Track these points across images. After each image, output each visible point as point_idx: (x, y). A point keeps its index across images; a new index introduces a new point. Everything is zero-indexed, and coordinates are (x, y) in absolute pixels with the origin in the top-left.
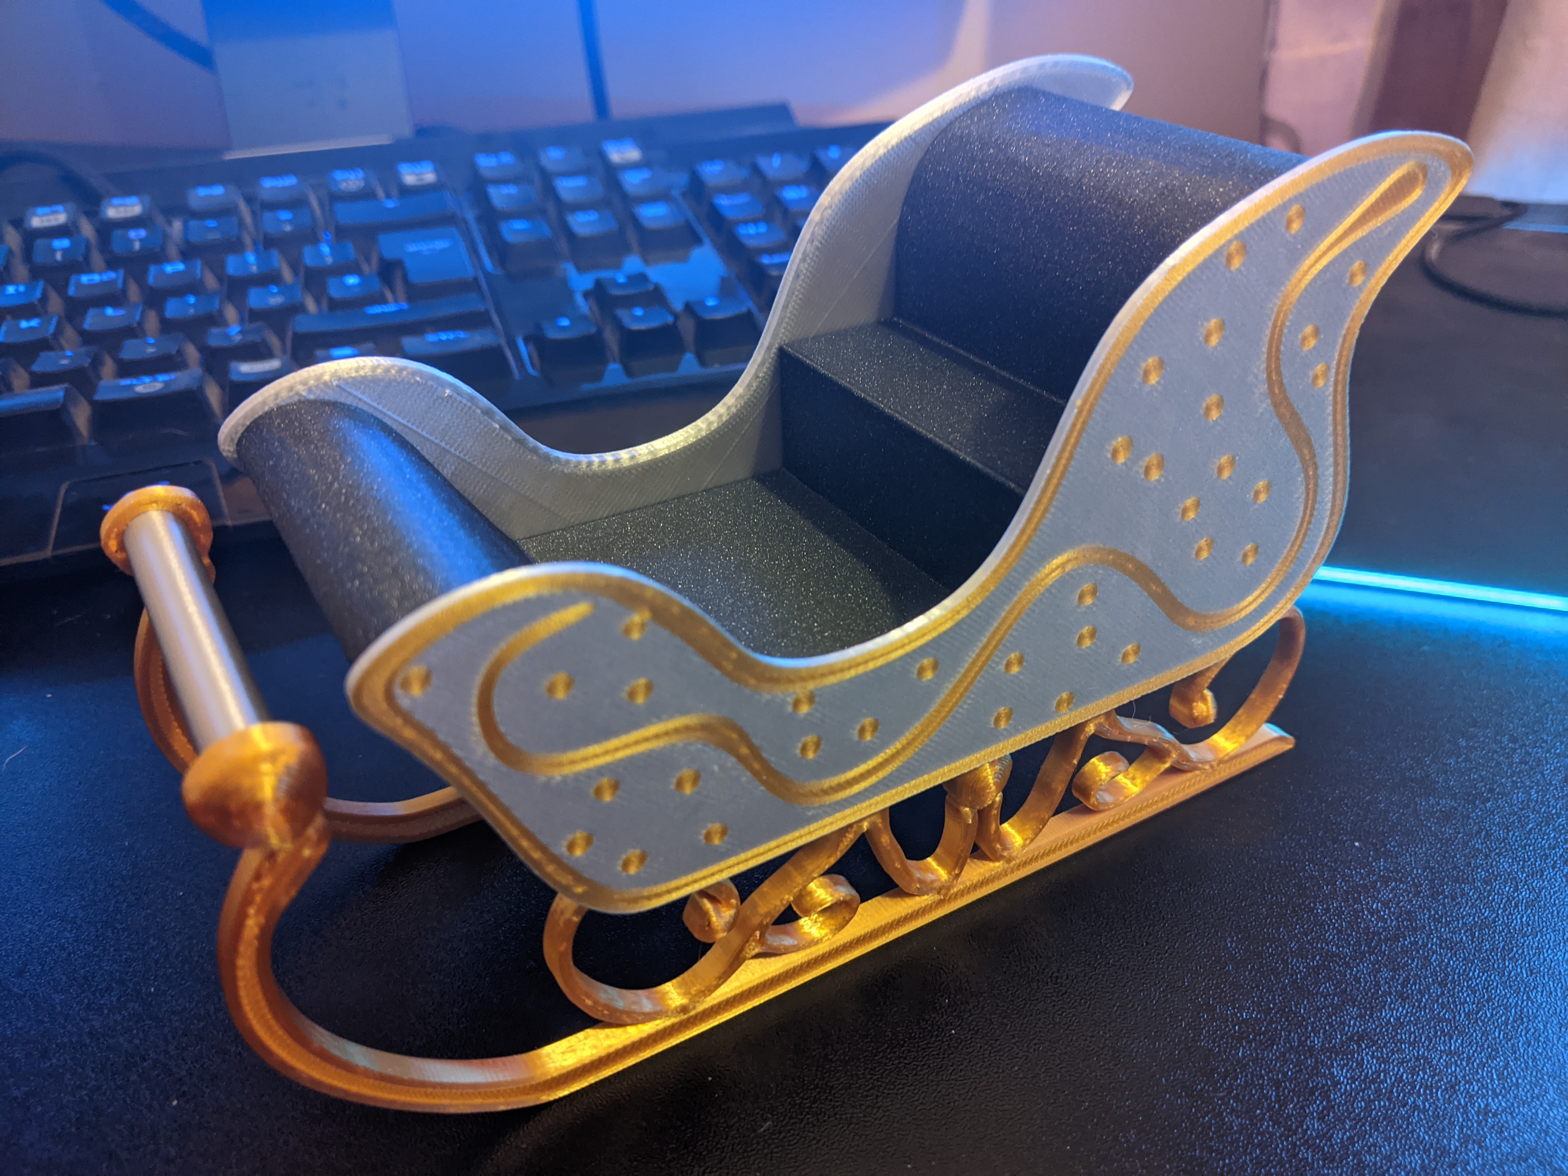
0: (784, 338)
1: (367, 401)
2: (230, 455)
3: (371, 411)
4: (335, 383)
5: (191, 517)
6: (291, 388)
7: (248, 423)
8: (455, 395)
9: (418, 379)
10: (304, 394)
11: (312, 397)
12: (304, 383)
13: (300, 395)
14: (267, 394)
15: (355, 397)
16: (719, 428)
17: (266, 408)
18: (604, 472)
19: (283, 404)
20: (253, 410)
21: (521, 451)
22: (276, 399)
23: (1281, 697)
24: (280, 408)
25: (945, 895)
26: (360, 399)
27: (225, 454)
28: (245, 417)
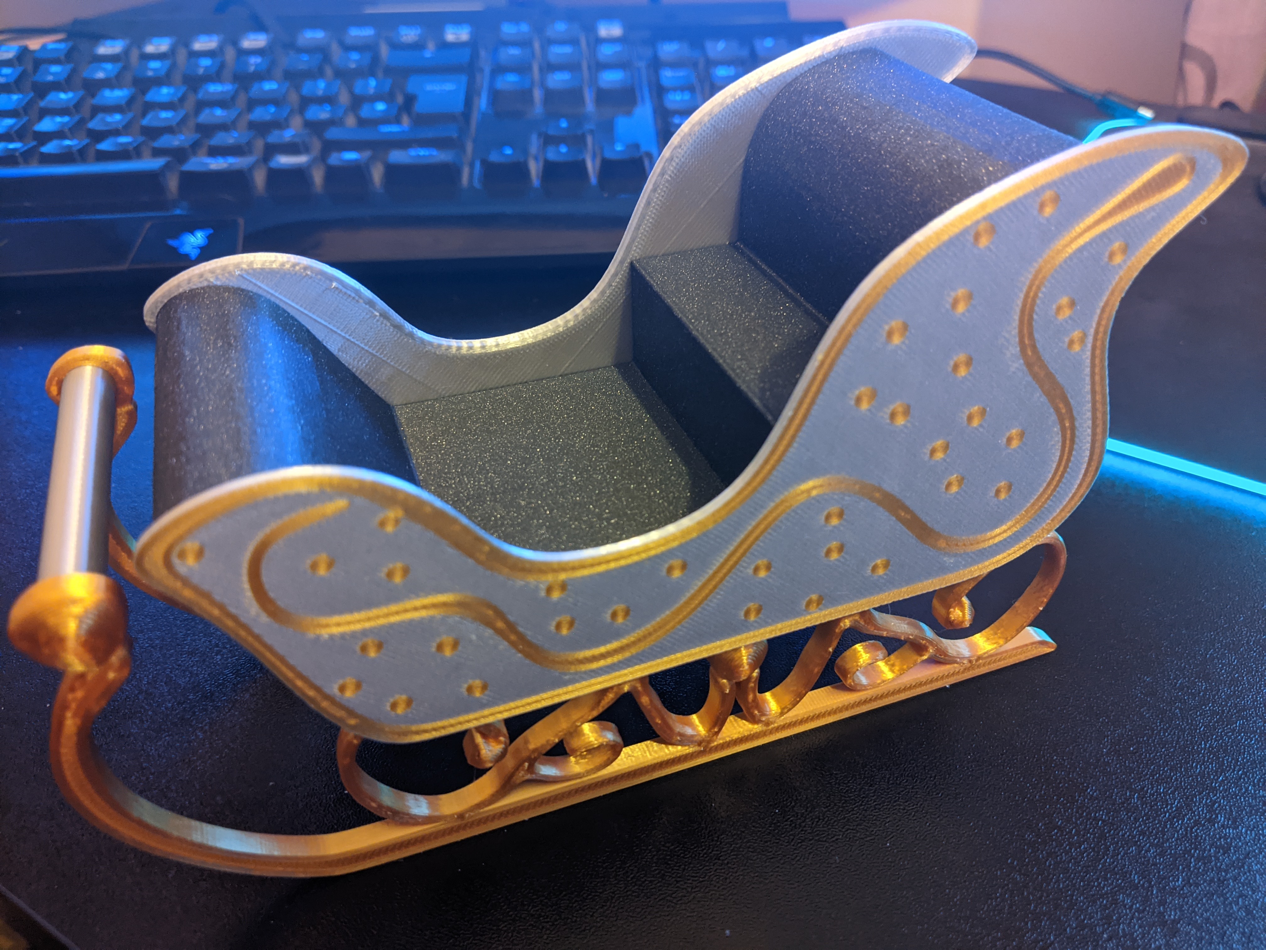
0: (637, 255)
1: (265, 288)
2: (151, 325)
3: (269, 296)
4: (237, 273)
5: (116, 373)
6: (201, 275)
7: (166, 301)
8: (340, 287)
9: (309, 273)
10: (212, 280)
11: (219, 283)
12: (212, 271)
13: (209, 281)
14: (181, 279)
15: (255, 285)
16: (575, 325)
17: (181, 290)
18: (472, 356)
19: (195, 287)
20: (169, 291)
21: (398, 335)
22: (189, 283)
23: (1041, 607)
24: (191, 291)
25: (705, 748)
26: (260, 287)
27: (147, 324)
28: (163, 296)
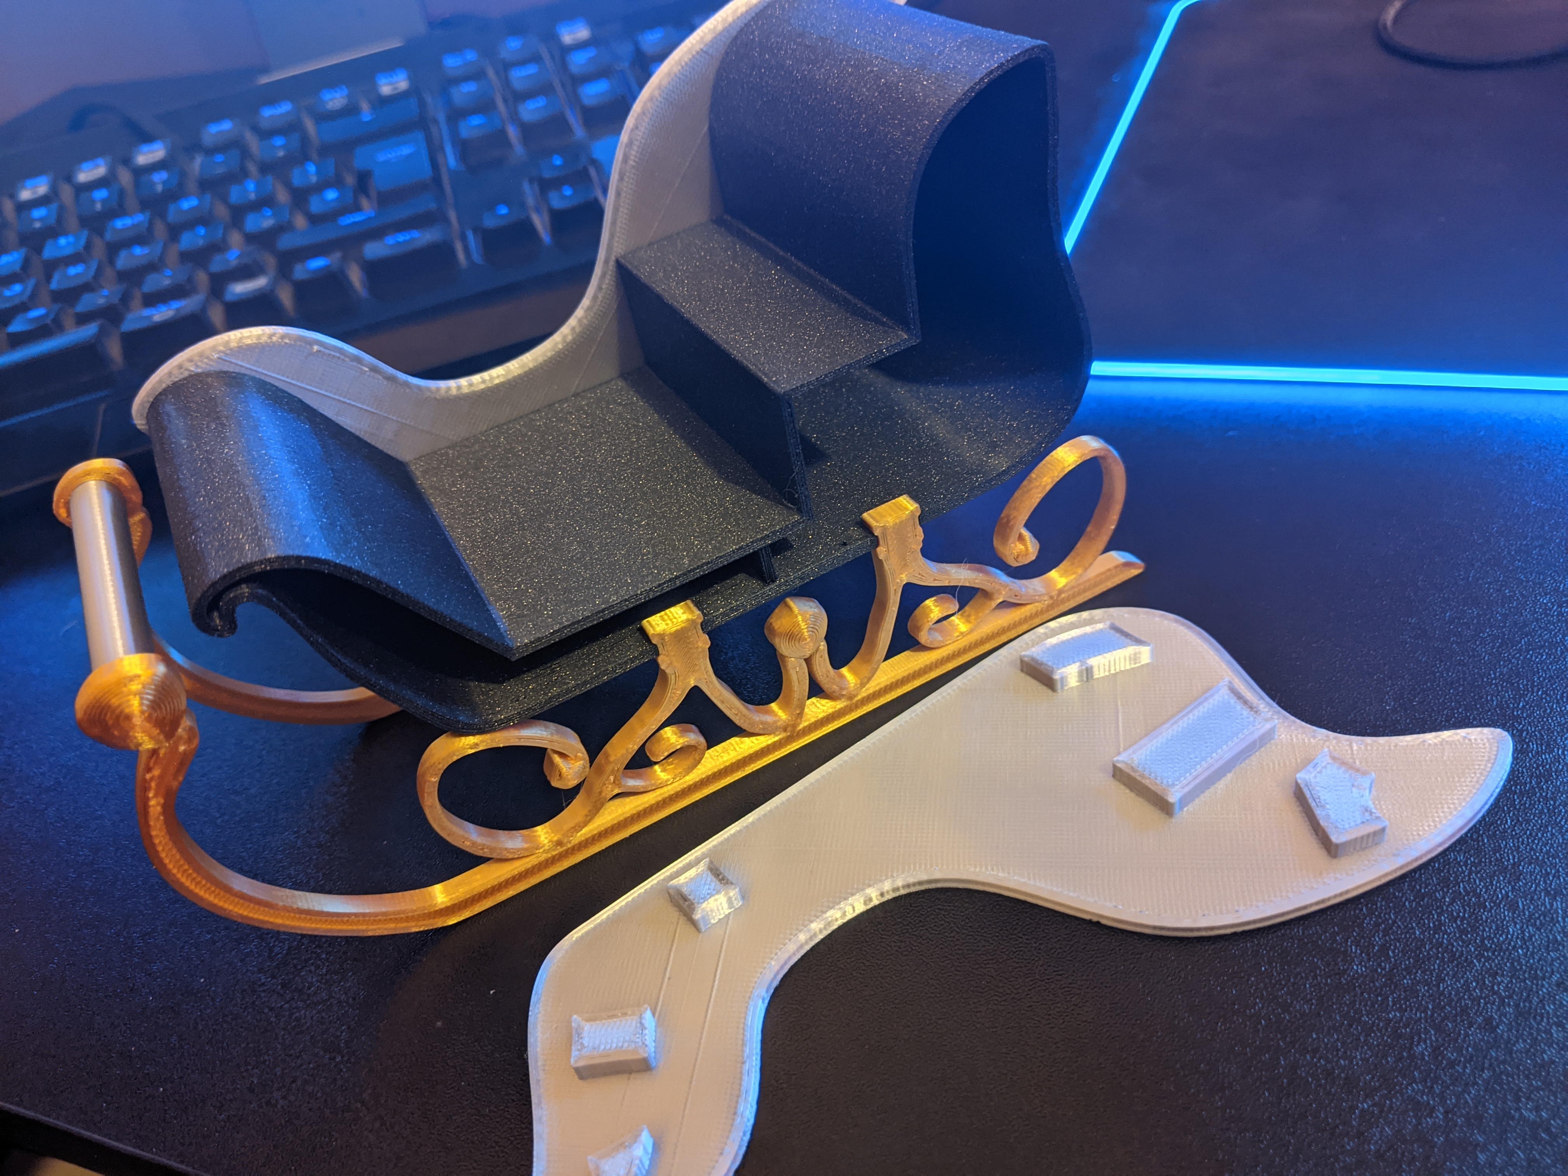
0: (620, 251)
1: (245, 366)
2: (143, 427)
3: (253, 374)
4: (216, 356)
5: (120, 483)
6: (180, 367)
7: (152, 400)
8: (322, 349)
9: (287, 341)
10: (192, 369)
11: (199, 370)
12: (190, 360)
13: (189, 370)
14: (162, 374)
15: (237, 365)
16: (574, 339)
17: (164, 386)
18: (474, 393)
19: (177, 379)
20: (153, 389)
21: (393, 385)
22: (170, 377)
23: (1113, 527)
24: (174, 383)
25: (793, 731)
26: (241, 366)
27: (139, 427)
28: (148, 395)
